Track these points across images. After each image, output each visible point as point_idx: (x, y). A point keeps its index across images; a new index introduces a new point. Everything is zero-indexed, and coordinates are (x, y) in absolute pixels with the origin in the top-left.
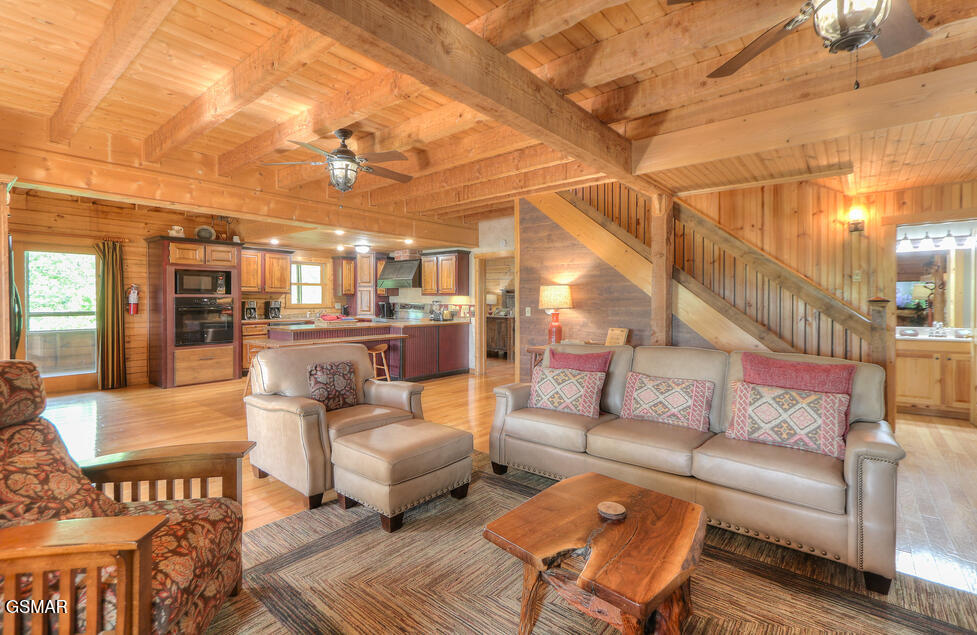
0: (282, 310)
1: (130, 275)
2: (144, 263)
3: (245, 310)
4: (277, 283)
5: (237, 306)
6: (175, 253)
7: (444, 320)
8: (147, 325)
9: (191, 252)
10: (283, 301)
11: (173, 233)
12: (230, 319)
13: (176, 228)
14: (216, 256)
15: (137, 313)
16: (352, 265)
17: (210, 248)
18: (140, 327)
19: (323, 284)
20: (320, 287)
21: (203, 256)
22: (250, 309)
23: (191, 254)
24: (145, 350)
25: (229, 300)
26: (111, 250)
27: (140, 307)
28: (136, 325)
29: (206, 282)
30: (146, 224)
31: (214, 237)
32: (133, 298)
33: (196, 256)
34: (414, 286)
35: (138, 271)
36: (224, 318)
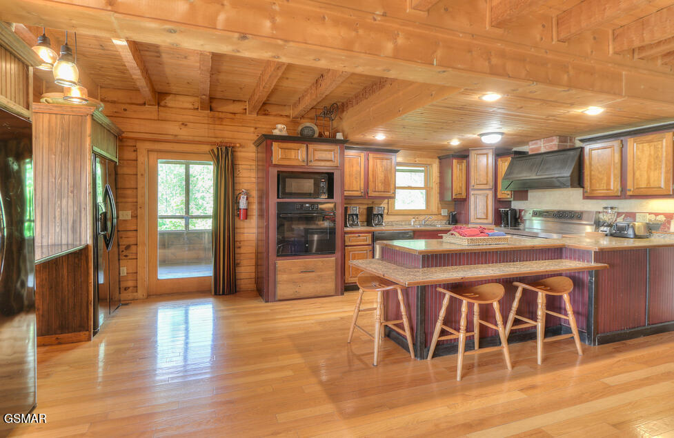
0: (385, 216)
1: (241, 180)
2: (254, 167)
3: (348, 217)
4: (380, 187)
5: (339, 212)
6: (278, 153)
7: (636, 237)
8: (255, 231)
9: (293, 152)
10: (386, 206)
11: (276, 132)
12: (332, 225)
13: (279, 126)
14: (319, 155)
15: (246, 219)
16: (464, 165)
17: (311, 147)
18: (250, 231)
19: (427, 188)
20: (424, 191)
21: (305, 156)
22: (352, 215)
23: (293, 154)
24: (253, 256)
25: (331, 206)
26: (224, 156)
27: (249, 213)
28: (246, 231)
29: (308, 185)
30: (256, 128)
31: (316, 135)
32: (243, 204)
33: (297, 156)
34: (572, 186)
35: (248, 177)
36: (326, 224)
